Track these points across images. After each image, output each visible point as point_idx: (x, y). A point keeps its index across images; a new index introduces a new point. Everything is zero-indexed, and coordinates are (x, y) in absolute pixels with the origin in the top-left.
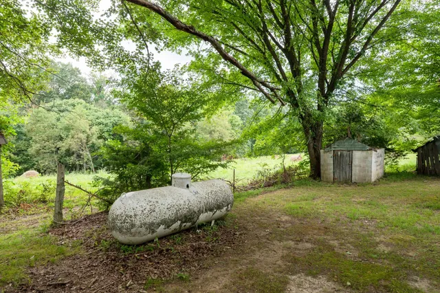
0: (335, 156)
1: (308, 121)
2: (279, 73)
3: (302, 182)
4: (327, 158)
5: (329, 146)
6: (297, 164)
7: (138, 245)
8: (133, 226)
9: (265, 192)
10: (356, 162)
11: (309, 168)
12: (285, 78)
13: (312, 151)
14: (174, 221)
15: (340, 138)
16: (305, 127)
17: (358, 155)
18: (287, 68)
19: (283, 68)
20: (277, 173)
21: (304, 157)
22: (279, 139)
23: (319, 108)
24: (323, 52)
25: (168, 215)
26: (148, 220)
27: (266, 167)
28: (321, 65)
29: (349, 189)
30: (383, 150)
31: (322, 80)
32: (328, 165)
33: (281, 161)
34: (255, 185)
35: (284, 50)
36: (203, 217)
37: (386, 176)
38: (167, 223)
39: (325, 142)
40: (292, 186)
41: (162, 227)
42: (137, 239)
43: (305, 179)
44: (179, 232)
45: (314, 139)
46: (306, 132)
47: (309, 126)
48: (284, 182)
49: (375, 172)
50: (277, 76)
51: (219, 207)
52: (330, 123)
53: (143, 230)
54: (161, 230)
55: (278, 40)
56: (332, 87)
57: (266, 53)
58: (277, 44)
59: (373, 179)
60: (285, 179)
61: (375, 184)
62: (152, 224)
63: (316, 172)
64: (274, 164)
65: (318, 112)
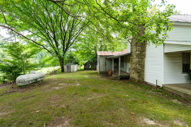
0: (67, 66)
1: (61, 58)
2: (52, 45)
3: (59, 73)
4: (65, 67)
5: (66, 64)
6: (58, 69)
7: (25, 86)
8: (25, 81)
9: (50, 76)
10: (72, 68)
11: (61, 70)
12: (54, 47)
13: (62, 65)
14: (33, 80)
15: (68, 62)
16: (60, 60)
17: (72, 66)
18: (54, 43)
19: (53, 43)
20: (53, 71)
21: (59, 67)
22: (53, 62)
23: (63, 55)
24: (64, 42)
25: (32, 79)
26: (28, 80)
27: (49, 70)
28: (64, 44)
29: (70, 73)
30: (77, 65)
31: (64, 48)
32: (65, 68)
33: (53, 68)
34: (47, 75)
35: (53, 39)
36: (39, 80)
37: (78, 70)
38: (32, 81)
39: (65, 63)
40: (57, 74)
41: (31, 81)
42: (26, 84)
43: (60, 72)
44: (34, 83)
45: (62, 62)
46: (60, 61)
47: (61, 59)
48: (55, 73)
49: (75, 70)
50: (52, 46)
51: (42, 78)
52: (66, 59)
53: (27, 82)
54: (31, 82)
55: (52, 35)
56: (66, 50)
57: (48, 39)
58: (51, 37)
59: (75, 71)
60: (55, 72)
61: (75, 72)
62: (29, 81)
63: (63, 71)
64: (52, 69)
65: (63, 56)
